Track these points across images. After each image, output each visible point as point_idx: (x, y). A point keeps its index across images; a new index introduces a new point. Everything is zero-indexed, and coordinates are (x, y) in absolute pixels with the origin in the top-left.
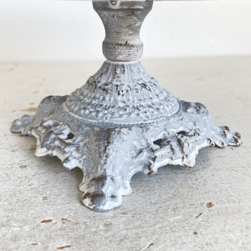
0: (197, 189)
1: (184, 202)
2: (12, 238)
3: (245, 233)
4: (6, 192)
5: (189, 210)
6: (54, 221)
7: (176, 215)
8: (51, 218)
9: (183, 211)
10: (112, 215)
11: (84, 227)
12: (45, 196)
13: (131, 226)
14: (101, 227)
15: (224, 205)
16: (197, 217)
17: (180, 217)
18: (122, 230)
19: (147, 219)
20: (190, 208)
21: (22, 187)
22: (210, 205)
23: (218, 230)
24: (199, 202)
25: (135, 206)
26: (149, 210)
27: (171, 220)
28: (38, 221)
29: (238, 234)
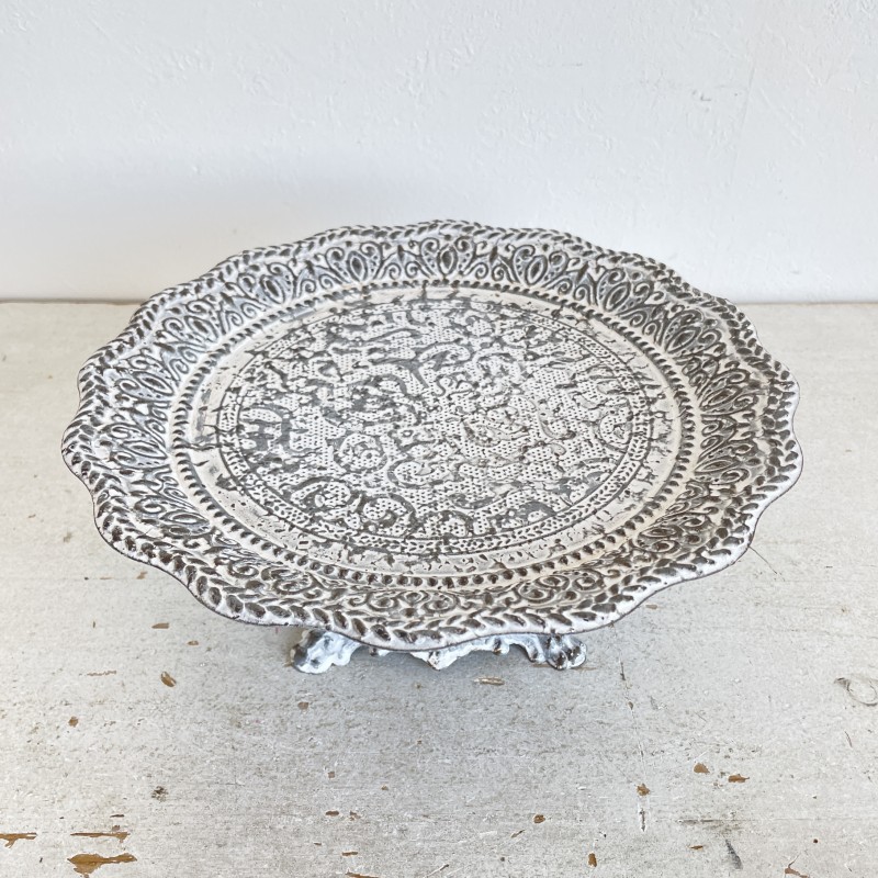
0: (536, 787)
1: (507, 810)
2: (294, 833)
3: (561, 870)
4: (283, 755)
5: (509, 824)
6: (341, 815)
7: (490, 828)
8: (338, 809)
9: (501, 823)
10: (410, 816)
11: (374, 828)
12: (331, 770)
13: (429, 837)
14: (395, 832)
15: (558, 823)
16: (514, 836)
17: (492, 833)
18: (419, 841)
19: (453, 830)
20: (511, 820)
21: (302, 749)
22: (540, 819)
23: (532, 859)
24: (527, 812)
25: (442, 807)
26: (459, 816)
27: (481, 835)
28: (323, 813)
29: (552, 870)
